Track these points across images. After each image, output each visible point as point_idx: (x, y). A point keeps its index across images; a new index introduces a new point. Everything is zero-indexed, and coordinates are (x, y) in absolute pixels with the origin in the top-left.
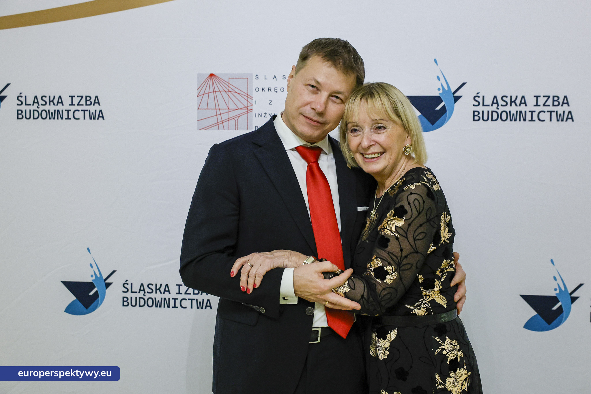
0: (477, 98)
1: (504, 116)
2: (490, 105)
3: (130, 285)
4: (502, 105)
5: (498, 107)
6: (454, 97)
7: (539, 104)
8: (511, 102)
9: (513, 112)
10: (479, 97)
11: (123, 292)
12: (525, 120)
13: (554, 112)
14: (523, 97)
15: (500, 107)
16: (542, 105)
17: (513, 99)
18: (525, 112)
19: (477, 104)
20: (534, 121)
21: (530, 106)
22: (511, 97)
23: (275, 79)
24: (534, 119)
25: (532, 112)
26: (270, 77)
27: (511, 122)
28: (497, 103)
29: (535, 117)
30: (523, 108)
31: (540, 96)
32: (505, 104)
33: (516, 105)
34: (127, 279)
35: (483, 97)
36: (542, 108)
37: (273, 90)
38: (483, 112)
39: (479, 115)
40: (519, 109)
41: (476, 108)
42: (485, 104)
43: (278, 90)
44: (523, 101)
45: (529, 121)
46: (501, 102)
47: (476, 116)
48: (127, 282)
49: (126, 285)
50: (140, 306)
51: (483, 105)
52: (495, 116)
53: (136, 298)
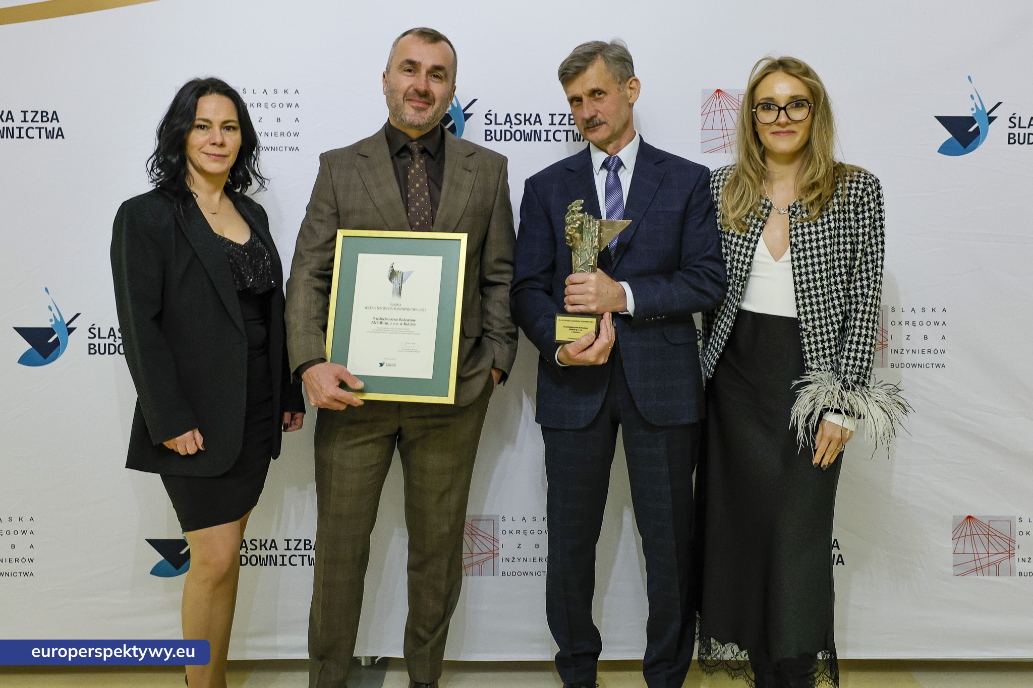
0: (488, 116)
1: (518, 135)
2: (503, 124)
3: (97, 330)
4: (515, 124)
5: (512, 126)
6: (465, 115)
7: (554, 123)
8: (525, 120)
9: (528, 131)
10: (491, 115)
11: (89, 338)
12: (540, 140)
13: (570, 131)
14: (538, 115)
15: (513, 126)
16: (557, 124)
17: (527, 118)
18: (540, 131)
19: (489, 122)
20: (550, 141)
21: (546, 125)
22: (525, 115)
23: (265, 93)
24: (549, 139)
25: (547, 131)
26: (259, 91)
27: (526, 142)
28: (510, 121)
29: (551, 137)
30: (537, 127)
31: (555, 115)
32: (518, 122)
33: (531, 124)
34: (94, 323)
35: (496, 114)
36: (557, 127)
37: (263, 105)
38: (495, 131)
39: (491, 135)
40: (533, 128)
41: (488, 127)
42: (497, 123)
43: (269, 106)
44: (538, 120)
45: (545, 141)
46: (514, 121)
47: (488, 135)
48: (94, 327)
49: (92, 330)
50: (109, 353)
51: (496, 124)
52: (508, 135)
53: (105, 345)
